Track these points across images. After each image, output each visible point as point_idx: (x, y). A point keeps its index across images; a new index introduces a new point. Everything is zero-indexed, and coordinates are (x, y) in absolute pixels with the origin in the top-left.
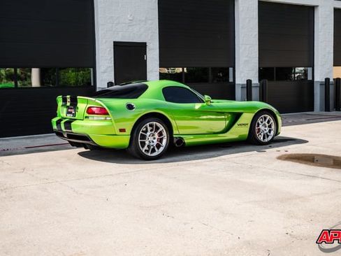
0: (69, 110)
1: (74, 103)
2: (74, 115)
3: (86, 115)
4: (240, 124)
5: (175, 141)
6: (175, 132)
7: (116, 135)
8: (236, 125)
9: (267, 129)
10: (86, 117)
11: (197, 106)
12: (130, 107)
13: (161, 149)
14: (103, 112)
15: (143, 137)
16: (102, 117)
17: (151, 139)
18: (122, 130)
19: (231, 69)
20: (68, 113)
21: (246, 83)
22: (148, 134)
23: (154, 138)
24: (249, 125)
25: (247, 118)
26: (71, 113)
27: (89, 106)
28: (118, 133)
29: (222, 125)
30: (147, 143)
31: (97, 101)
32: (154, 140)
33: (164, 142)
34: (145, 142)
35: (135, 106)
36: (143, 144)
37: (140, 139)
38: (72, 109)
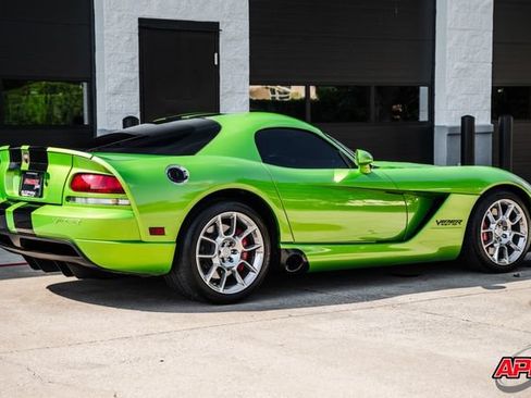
0: (28, 181)
1: (40, 164)
2: (39, 193)
3: (69, 192)
4: (442, 221)
5: (284, 257)
6: (285, 237)
7: (141, 242)
8: (432, 223)
9: (510, 234)
10: (69, 198)
11: (339, 175)
12: (176, 175)
13: (251, 278)
14: (110, 185)
15: (208, 248)
16: (108, 199)
17: (227, 253)
18: (157, 231)
19: (424, 91)
20: (24, 187)
21: (459, 124)
22: (220, 240)
23: (234, 252)
24: (464, 224)
25: (459, 206)
26: (30, 188)
27: (76, 170)
28: (146, 236)
29: (399, 222)
30: (216, 261)
31: (95, 159)
32: (233, 256)
33: (258, 260)
34: (210, 260)
35: (187, 174)
36: (207, 265)
37: (200, 253)
38: (33, 177)
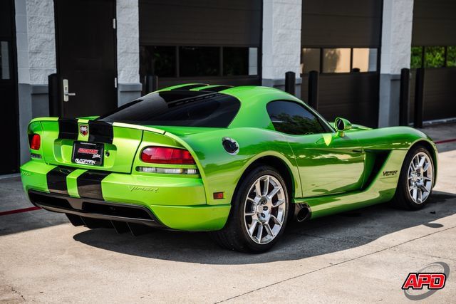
2: (100, 161)
3: (139, 162)
4: (387, 172)
5: (297, 210)
6: (298, 194)
7: (206, 205)
8: (381, 175)
10: (138, 169)
12: (229, 146)
15: (250, 207)
16: (177, 169)
17: (260, 211)
18: (217, 196)
20: (77, 155)
22: (257, 199)
23: (265, 208)
24: (399, 173)
26: (89, 157)
30: (255, 218)
32: (264, 212)
33: (280, 214)
34: (251, 216)
35: (237, 145)
36: (249, 220)
37: (246, 212)
38: (92, 147)
